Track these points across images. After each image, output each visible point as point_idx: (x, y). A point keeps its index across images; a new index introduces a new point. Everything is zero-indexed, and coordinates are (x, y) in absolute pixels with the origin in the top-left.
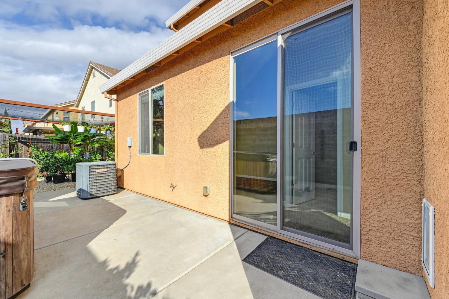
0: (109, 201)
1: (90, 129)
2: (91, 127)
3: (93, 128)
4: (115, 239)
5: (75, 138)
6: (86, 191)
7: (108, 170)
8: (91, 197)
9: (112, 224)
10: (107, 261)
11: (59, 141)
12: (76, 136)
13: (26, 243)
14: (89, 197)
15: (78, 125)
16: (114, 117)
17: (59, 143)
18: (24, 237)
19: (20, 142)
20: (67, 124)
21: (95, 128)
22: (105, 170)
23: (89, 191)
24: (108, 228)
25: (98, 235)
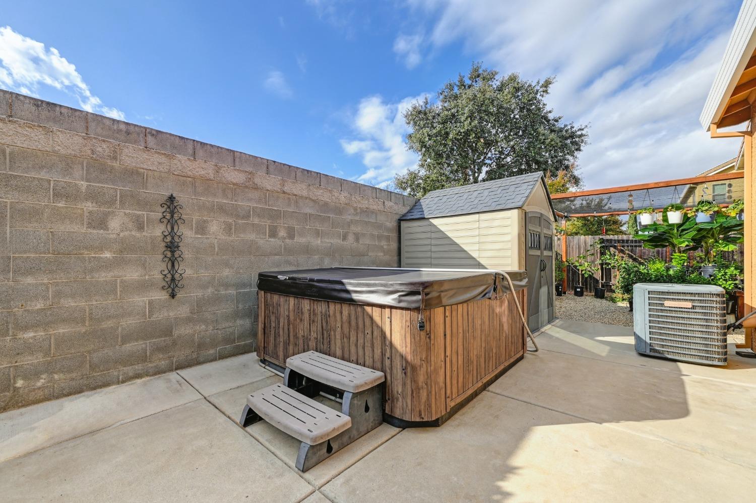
0: (683, 377)
1: (693, 214)
2: (697, 211)
3: (702, 211)
4: (577, 451)
5: (680, 236)
6: (642, 339)
7: (694, 304)
8: (652, 354)
9: (618, 420)
10: (517, 471)
11: (650, 243)
12: (683, 230)
13: (425, 370)
14: (648, 352)
15: (669, 210)
16: (743, 177)
17: (652, 245)
18: (423, 362)
19: (612, 246)
20: (646, 212)
21: (706, 210)
22: (689, 305)
23: (648, 341)
24: (601, 423)
25: (569, 423)
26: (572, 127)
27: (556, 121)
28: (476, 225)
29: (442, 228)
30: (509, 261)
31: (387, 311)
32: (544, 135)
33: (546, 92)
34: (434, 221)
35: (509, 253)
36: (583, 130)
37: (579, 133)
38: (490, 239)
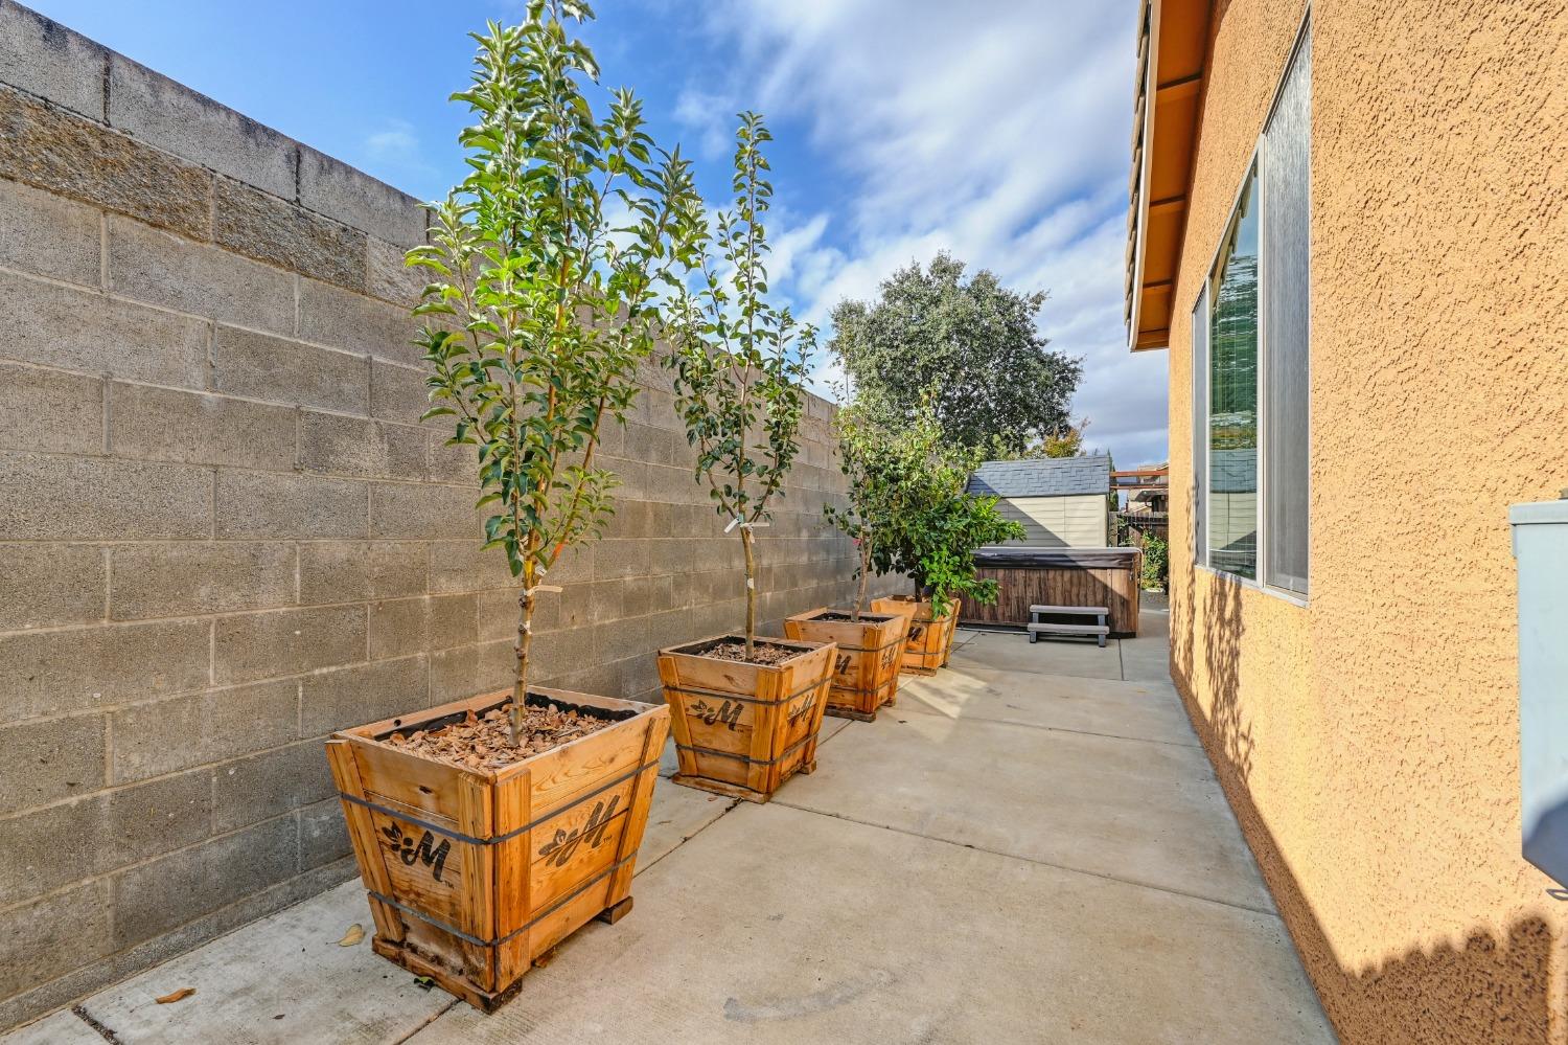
26: (1064, 358)
27: (1042, 345)
28: (1062, 507)
29: (1023, 509)
30: (1097, 542)
31: (1109, 571)
32: (1034, 369)
33: (1037, 309)
34: (1014, 502)
35: (1097, 534)
36: (1077, 363)
37: (1072, 366)
38: (1076, 521)
